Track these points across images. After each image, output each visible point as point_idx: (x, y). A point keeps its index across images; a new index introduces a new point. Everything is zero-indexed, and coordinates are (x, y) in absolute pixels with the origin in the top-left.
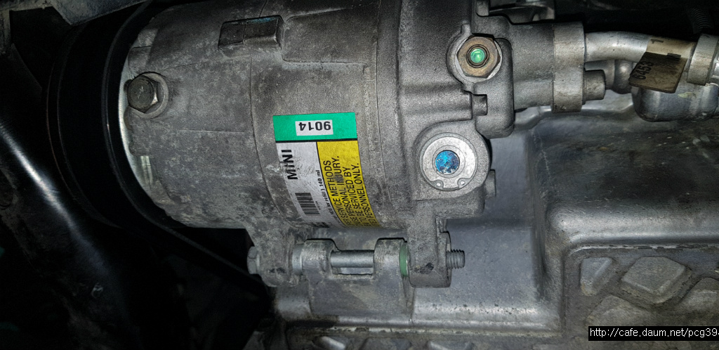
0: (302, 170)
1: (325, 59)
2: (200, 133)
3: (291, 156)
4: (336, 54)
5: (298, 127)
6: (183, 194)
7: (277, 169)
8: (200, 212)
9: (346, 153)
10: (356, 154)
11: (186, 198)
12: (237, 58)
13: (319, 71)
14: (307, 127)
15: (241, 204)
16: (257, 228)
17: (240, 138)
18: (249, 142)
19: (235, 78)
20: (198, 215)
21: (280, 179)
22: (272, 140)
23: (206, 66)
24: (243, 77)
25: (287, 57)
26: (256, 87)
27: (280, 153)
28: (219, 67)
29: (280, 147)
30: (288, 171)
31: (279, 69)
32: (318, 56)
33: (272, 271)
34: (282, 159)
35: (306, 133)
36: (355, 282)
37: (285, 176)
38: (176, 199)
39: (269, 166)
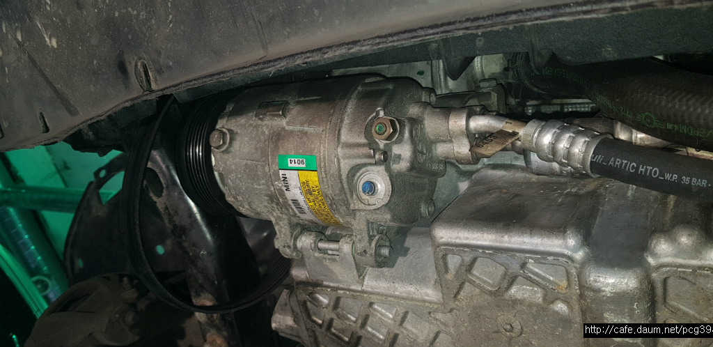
0: (292, 186)
1: (305, 125)
2: (245, 162)
3: (286, 178)
4: (310, 123)
5: (289, 162)
6: (238, 195)
7: (280, 184)
8: (247, 207)
9: (312, 178)
10: (317, 179)
11: (240, 198)
12: (266, 122)
13: (301, 132)
14: (293, 162)
15: (266, 204)
16: (276, 220)
17: (262, 166)
18: (267, 169)
19: (263, 133)
20: (247, 209)
21: (282, 190)
22: (277, 168)
23: (251, 125)
24: (267, 133)
25: (288, 123)
26: (272, 138)
27: (281, 176)
28: (256, 127)
29: (281, 172)
30: (285, 186)
31: (283, 129)
32: (302, 125)
33: (284, 247)
34: (283, 179)
35: (293, 165)
36: (329, 259)
37: (284, 189)
38: (235, 198)
39: (276, 183)
